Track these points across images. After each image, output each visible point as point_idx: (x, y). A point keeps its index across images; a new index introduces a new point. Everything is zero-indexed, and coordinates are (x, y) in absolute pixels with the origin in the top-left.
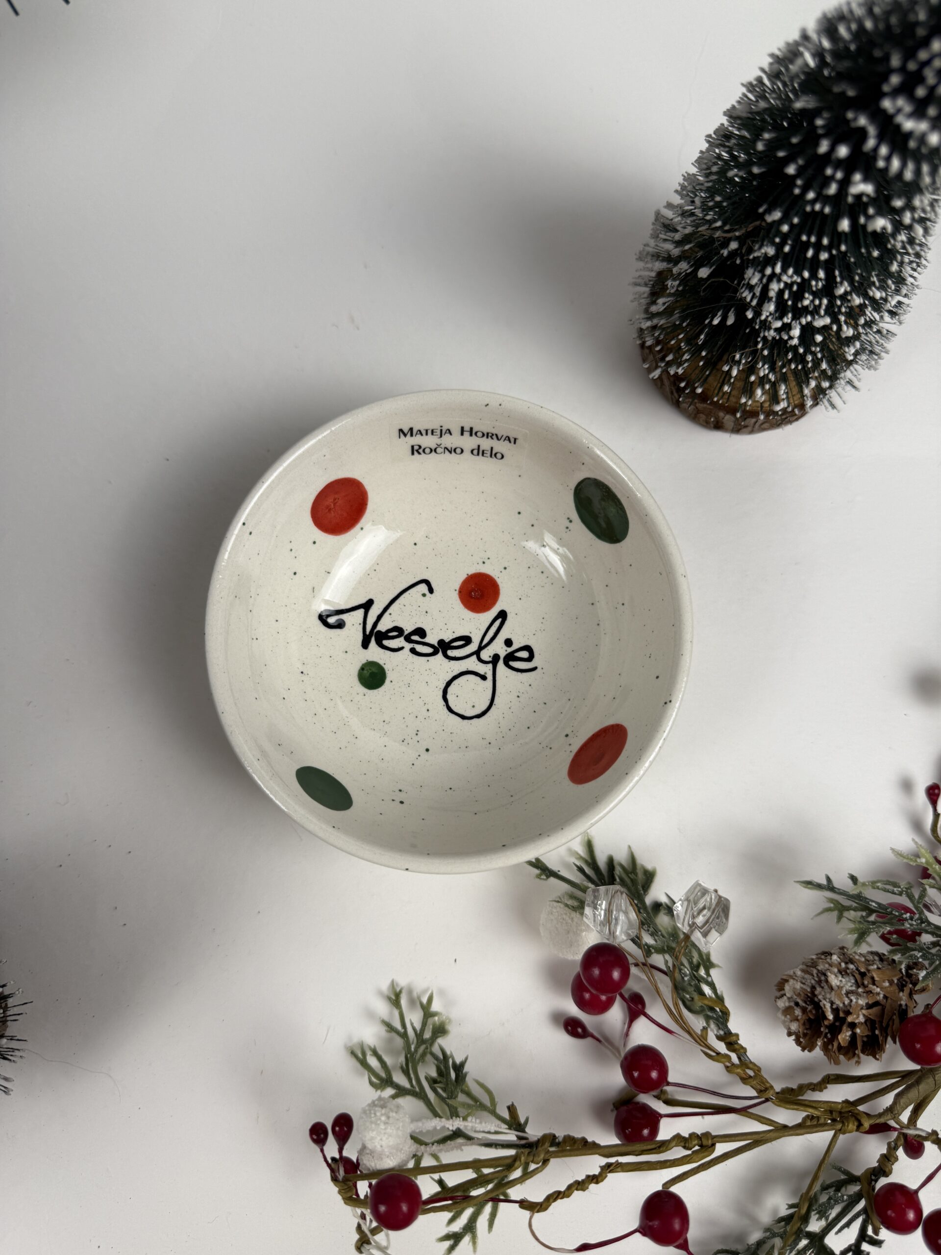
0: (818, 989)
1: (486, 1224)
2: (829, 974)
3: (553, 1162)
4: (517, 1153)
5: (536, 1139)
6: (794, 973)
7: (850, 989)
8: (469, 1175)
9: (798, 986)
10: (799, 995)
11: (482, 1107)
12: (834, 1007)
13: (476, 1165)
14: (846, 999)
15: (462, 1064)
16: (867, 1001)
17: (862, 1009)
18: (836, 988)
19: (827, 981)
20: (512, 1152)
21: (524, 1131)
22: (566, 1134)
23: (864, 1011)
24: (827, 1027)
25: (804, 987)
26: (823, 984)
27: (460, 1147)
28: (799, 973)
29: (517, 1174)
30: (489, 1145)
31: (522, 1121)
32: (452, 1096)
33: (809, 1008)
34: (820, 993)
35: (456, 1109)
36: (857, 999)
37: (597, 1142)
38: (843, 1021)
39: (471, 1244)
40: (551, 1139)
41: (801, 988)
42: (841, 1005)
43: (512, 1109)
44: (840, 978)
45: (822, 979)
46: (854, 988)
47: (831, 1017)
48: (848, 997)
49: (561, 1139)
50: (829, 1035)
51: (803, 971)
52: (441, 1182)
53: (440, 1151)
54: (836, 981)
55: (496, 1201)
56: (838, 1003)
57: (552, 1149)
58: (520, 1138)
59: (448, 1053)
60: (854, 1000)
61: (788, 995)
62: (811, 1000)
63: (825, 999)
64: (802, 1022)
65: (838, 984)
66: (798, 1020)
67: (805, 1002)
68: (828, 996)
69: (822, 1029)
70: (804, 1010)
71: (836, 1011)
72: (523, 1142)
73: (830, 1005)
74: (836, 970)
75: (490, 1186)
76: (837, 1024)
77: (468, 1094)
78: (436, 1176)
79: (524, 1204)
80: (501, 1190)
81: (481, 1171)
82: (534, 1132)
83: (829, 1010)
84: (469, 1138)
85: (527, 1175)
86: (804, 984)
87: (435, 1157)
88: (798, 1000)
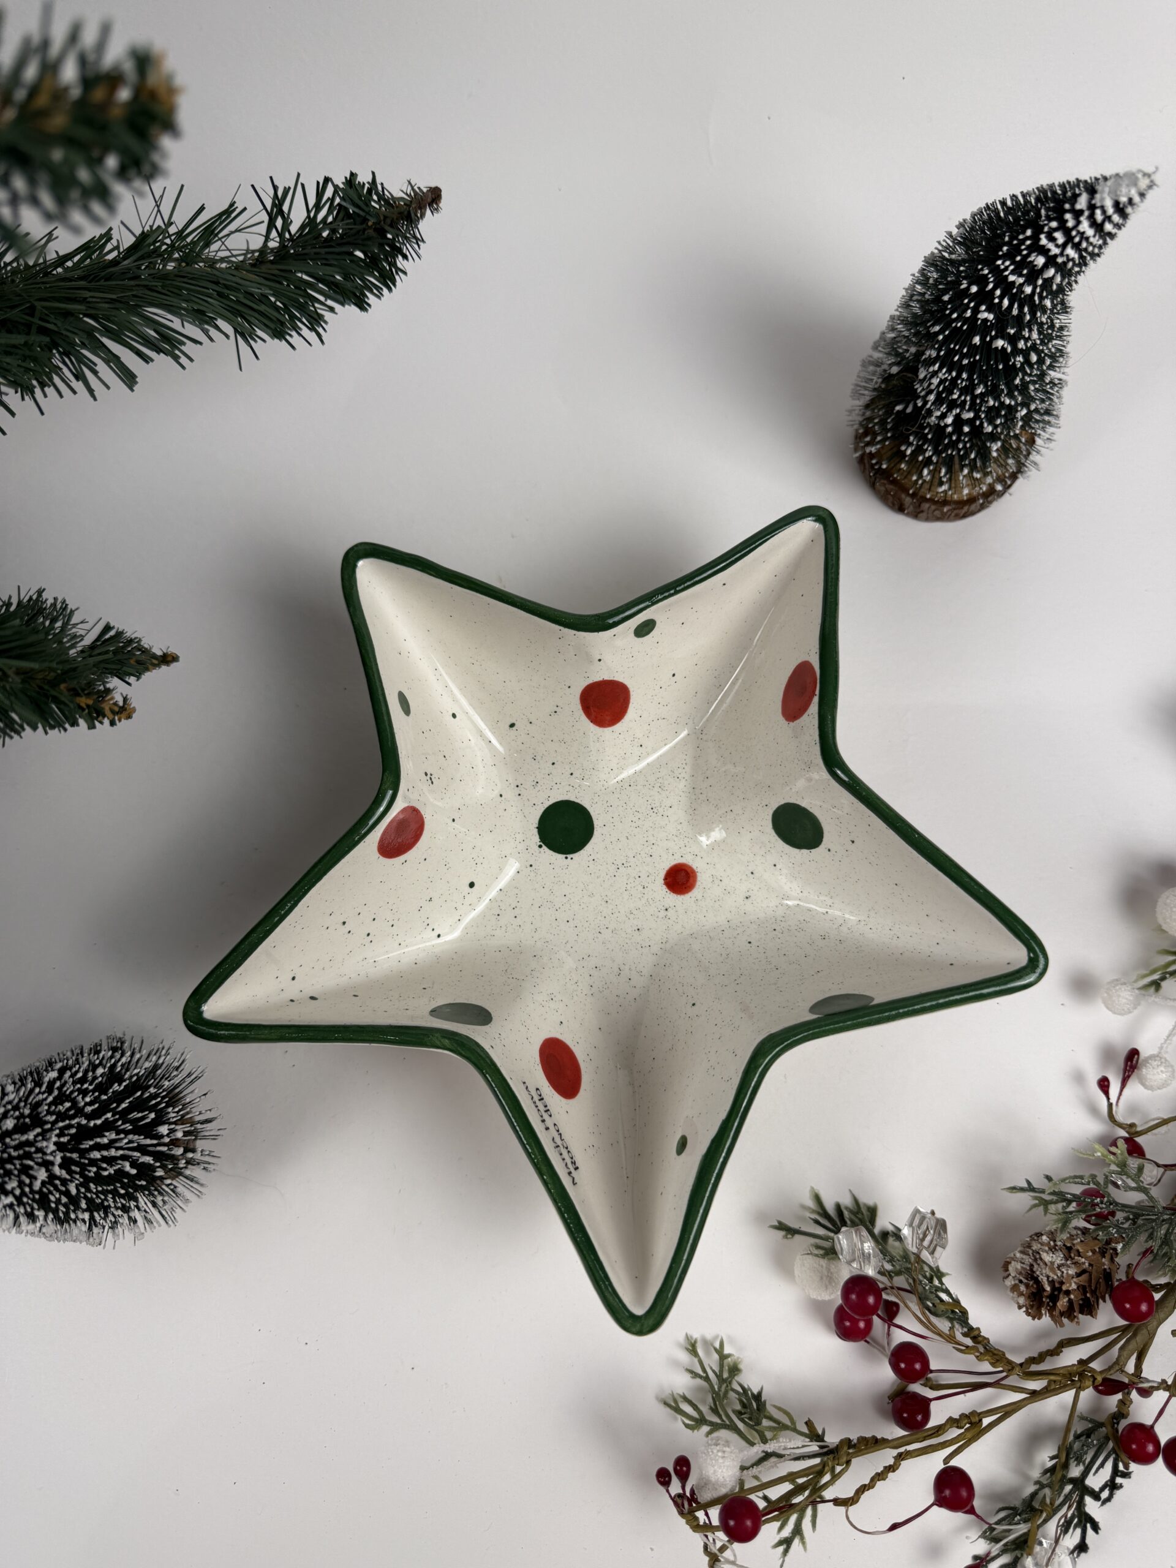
0: (1036, 1266)
1: (810, 1524)
2: (1041, 1253)
3: (854, 1461)
4: (822, 1461)
5: (835, 1445)
6: (1015, 1255)
7: (1061, 1263)
8: (786, 1487)
9: (1019, 1266)
10: (1020, 1273)
11: (785, 1427)
12: (1050, 1279)
13: (790, 1477)
14: (1059, 1271)
15: (760, 1394)
16: (1076, 1271)
17: (1073, 1278)
18: (1049, 1264)
19: (1041, 1259)
20: (817, 1461)
21: (823, 1441)
22: (859, 1436)
23: (1075, 1280)
24: (1047, 1297)
25: (1024, 1266)
26: (1039, 1262)
27: (775, 1465)
28: (1018, 1255)
29: (827, 1478)
30: (797, 1459)
31: (820, 1432)
32: (759, 1423)
33: (1031, 1283)
34: (1037, 1270)
35: (763, 1433)
36: (1067, 1270)
37: (885, 1437)
38: (1060, 1289)
39: (801, 1544)
40: (847, 1442)
41: (1022, 1267)
42: (1055, 1277)
43: (809, 1424)
44: (1051, 1255)
45: (1037, 1257)
46: (1063, 1262)
47: (1048, 1288)
48: (1059, 1269)
49: (855, 1441)
50: (1051, 1304)
51: (1022, 1252)
52: (765, 1498)
53: (760, 1472)
54: (1048, 1258)
55: (814, 1504)
56: (1051, 1275)
57: (851, 1451)
58: (821, 1447)
59: (746, 1387)
60: (1065, 1272)
61: (1013, 1274)
62: (1031, 1275)
63: (1042, 1274)
64: (1027, 1295)
65: (1050, 1260)
66: (1023, 1295)
67: (1027, 1279)
68: (1044, 1271)
69: (1044, 1300)
70: (1027, 1286)
71: (1052, 1283)
72: (825, 1450)
73: (1046, 1278)
74: (1047, 1248)
75: (807, 1493)
76: (1056, 1293)
77: (771, 1418)
78: (760, 1494)
79: (837, 1502)
80: (817, 1494)
81: (797, 1482)
82: (832, 1439)
83: (1046, 1283)
84: (780, 1456)
85: (835, 1477)
86: (1023, 1263)
87: (756, 1478)
88: (1021, 1278)
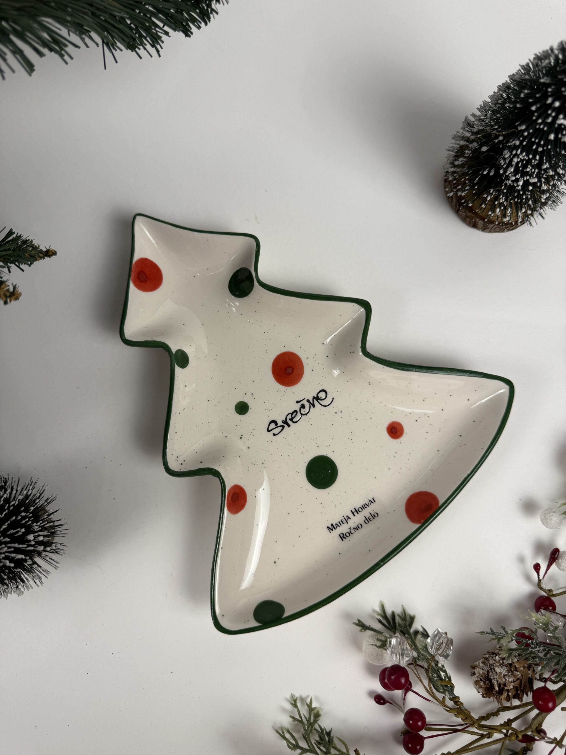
0: (491, 674)
2: (495, 666)
6: (479, 664)
7: (505, 673)
9: (481, 671)
10: (481, 675)
12: (498, 682)
14: (504, 679)
15: (330, 732)
16: (513, 679)
17: (511, 682)
18: (499, 674)
23: (512, 684)
25: (484, 672)
26: (493, 671)
28: (481, 664)
33: (487, 682)
34: (492, 676)
36: (509, 678)
38: (503, 689)
42: (502, 682)
44: (500, 669)
45: (492, 668)
46: (507, 673)
47: (497, 689)
48: (504, 678)
50: (497, 694)
51: (484, 663)
54: (498, 670)
56: (500, 681)
59: (323, 727)
60: (508, 679)
62: (487, 677)
63: (494, 679)
64: (484, 688)
65: (500, 671)
66: (482, 687)
67: (485, 680)
68: (495, 677)
69: (494, 692)
70: (485, 683)
71: (499, 685)
73: (496, 682)
74: (498, 664)
83: (496, 685)
86: (484, 670)
88: (481, 678)
